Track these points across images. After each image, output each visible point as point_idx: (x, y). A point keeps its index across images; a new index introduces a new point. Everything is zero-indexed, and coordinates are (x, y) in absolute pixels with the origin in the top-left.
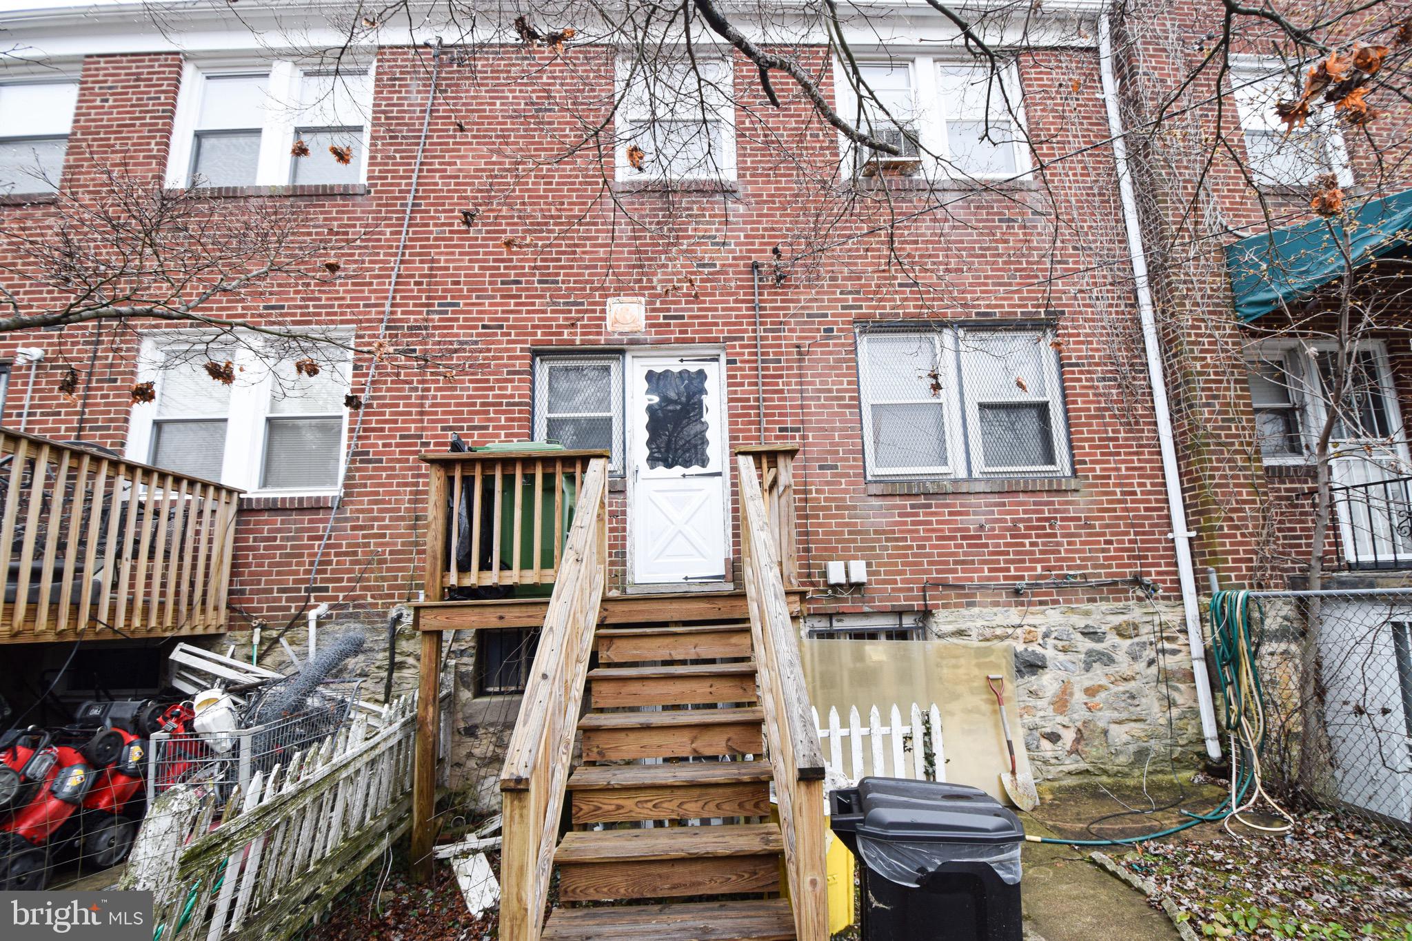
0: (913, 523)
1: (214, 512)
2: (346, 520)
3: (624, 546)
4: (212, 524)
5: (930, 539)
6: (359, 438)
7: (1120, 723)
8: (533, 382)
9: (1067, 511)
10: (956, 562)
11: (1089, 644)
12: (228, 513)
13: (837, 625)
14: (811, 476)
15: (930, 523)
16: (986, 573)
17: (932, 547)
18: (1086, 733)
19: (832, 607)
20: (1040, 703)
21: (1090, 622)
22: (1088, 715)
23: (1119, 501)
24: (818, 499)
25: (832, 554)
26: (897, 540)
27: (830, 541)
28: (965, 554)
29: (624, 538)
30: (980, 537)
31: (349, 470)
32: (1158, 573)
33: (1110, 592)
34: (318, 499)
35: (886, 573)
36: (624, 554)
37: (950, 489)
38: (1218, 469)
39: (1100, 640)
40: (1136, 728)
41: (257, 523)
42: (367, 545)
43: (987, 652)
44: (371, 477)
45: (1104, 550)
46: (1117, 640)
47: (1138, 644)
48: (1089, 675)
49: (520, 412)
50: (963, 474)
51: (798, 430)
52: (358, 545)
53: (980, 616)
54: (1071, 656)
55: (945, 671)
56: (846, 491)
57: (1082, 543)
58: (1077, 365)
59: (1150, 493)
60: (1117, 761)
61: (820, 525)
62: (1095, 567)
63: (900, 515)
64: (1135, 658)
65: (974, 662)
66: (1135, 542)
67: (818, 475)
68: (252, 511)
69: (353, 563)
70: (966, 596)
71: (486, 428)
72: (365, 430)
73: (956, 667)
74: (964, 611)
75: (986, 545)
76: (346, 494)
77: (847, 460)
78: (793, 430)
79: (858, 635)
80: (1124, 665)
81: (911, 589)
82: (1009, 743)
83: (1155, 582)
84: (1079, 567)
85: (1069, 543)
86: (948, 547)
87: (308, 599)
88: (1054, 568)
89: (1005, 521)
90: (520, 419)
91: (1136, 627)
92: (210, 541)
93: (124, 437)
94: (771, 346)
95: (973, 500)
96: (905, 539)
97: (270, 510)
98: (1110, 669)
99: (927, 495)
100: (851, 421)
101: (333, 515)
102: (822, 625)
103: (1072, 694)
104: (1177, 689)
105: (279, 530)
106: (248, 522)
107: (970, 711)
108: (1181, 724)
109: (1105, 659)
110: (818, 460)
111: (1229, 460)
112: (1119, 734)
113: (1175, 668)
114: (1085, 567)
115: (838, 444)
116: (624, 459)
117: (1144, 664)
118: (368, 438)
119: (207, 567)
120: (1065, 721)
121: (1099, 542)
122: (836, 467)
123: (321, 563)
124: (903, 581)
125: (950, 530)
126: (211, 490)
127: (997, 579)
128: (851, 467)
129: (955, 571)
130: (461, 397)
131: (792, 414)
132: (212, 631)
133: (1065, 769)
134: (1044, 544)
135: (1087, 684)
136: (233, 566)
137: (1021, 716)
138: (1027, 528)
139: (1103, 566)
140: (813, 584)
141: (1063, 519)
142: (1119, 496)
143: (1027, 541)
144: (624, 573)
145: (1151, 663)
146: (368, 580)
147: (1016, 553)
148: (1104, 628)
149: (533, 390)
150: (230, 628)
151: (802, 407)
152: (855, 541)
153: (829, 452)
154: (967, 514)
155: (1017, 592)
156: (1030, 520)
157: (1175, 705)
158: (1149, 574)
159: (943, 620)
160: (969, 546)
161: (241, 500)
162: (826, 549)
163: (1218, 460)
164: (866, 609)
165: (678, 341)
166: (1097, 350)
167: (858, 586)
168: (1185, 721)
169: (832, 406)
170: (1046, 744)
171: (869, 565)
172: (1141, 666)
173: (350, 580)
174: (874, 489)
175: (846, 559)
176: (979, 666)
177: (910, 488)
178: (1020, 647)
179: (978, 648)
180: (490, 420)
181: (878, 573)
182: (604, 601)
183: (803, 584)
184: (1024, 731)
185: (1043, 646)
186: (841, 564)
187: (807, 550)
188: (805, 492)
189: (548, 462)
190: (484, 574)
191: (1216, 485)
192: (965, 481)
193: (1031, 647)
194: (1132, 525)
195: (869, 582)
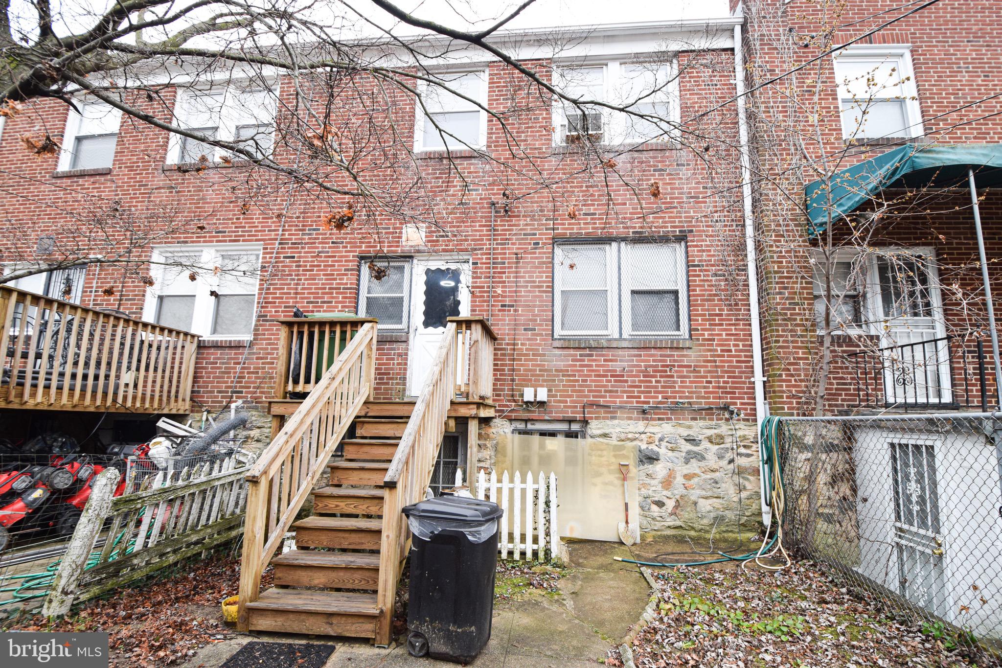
0: (581, 366)
1: (183, 347)
2: (254, 354)
3: (405, 374)
4: (182, 354)
5: (590, 376)
6: (262, 307)
7: (706, 498)
8: (359, 276)
9: (683, 361)
10: (606, 391)
11: (689, 447)
12: (191, 348)
13: (530, 426)
14: (519, 335)
15: (591, 366)
16: (625, 399)
17: (591, 381)
18: (682, 503)
19: (526, 415)
20: (653, 482)
21: (691, 433)
22: (684, 492)
23: (719, 356)
24: (522, 349)
25: (527, 383)
26: (569, 376)
27: (527, 375)
28: (612, 386)
29: (405, 369)
30: (623, 376)
31: (256, 325)
32: (742, 404)
33: (707, 414)
34: (239, 341)
35: (561, 396)
36: (405, 379)
37: (605, 345)
38: (782, 336)
39: (697, 445)
40: (716, 502)
41: (208, 354)
42: (264, 368)
43: (622, 448)
44: (268, 330)
45: (705, 387)
46: (709, 445)
47: (722, 449)
48: (687, 466)
49: (350, 293)
50: (617, 336)
51: (513, 306)
52: (259, 368)
53: (618, 425)
54: (676, 454)
55: (594, 458)
56: (539, 345)
57: (691, 382)
58: (698, 266)
59: (741, 351)
60: (702, 522)
61: (522, 365)
62: (698, 398)
63: (572, 360)
64: (721, 457)
65: (612, 453)
66: (727, 382)
67: (523, 335)
68: (205, 347)
69: (257, 378)
70: (611, 412)
71: (331, 302)
72: (266, 303)
73: (600, 456)
74: (608, 422)
75: (626, 381)
76: (254, 339)
77: (541, 325)
78: (509, 306)
79: (543, 434)
80: (712, 461)
81: (576, 407)
82: (626, 505)
83: (739, 409)
84: (687, 397)
85: (682, 382)
86: (602, 381)
87: (232, 397)
88: (670, 397)
89: (641, 366)
90: (350, 298)
91: (722, 438)
92: (181, 363)
93: (142, 305)
94: (500, 254)
95: (620, 352)
96: (575, 376)
97: (214, 347)
98: (702, 464)
99: (590, 348)
100: (546, 301)
101: (246, 351)
102: (521, 426)
103: (675, 478)
104: (748, 479)
105: (219, 358)
106: (203, 354)
107: (606, 484)
108: (748, 502)
109: (699, 457)
110: (523, 325)
111: (791, 331)
112: (705, 506)
113: (748, 465)
114: (692, 398)
115: (537, 315)
116: (409, 322)
117: (727, 462)
118: (267, 307)
119: (179, 377)
120: (669, 494)
121: (702, 382)
122: (534, 330)
123: (239, 377)
124: (571, 402)
125: (604, 371)
126: (182, 335)
127: (632, 402)
128: (544, 330)
129: (605, 397)
130: (318, 284)
131: (509, 296)
132: (181, 412)
133: (667, 524)
134: (665, 382)
135: (686, 472)
136: (195, 377)
137: (639, 489)
138: (654, 371)
139: (704, 398)
140: (515, 401)
141: (679, 366)
142: (719, 353)
143: (654, 380)
144: (404, 390)
145: (731, 461)
146: (263, 388)
147: (646, 387)
148: (700, 437)
149: (359, 280)
150: (192, 411)
151: (516, 292)
152: (543, 376)
153: (531, 320)
154: (616, 361)
155: (644, 412)
156: (657, 366)
157: (745, 488)
158: (735, 404)
159: (595, 427)
160: (616, 381)
161: (199, 341)
162: (524, 380)
163: (783, 331)
164: (547, 418)
165: (444, 251)
166: (713, 256)
167: (542, 404)
168: (752, 500)
169: (534, 292)
170: (654, 508)
171: (549, 391)
172: (724, 463)
173: (254, 388)
174: (557, 344)
175: (535, 387)
176: (615, 456)
177: (579, 343)
178: (644, 446)
179: (616, 446)
180: (333, 298)
181: (556, 396)
182: (365, 403)
183: (509, 401)
184: (641, 499)
185: (659, 446)
186: (532, 389)
187: (513, 380)
188: (514, 344)
189: (343, 324)
190: (307, 386)
191: (780, 347)
192: (615, 340)
193: (651, 447)
194: (727, 372)
195: (549, 401)
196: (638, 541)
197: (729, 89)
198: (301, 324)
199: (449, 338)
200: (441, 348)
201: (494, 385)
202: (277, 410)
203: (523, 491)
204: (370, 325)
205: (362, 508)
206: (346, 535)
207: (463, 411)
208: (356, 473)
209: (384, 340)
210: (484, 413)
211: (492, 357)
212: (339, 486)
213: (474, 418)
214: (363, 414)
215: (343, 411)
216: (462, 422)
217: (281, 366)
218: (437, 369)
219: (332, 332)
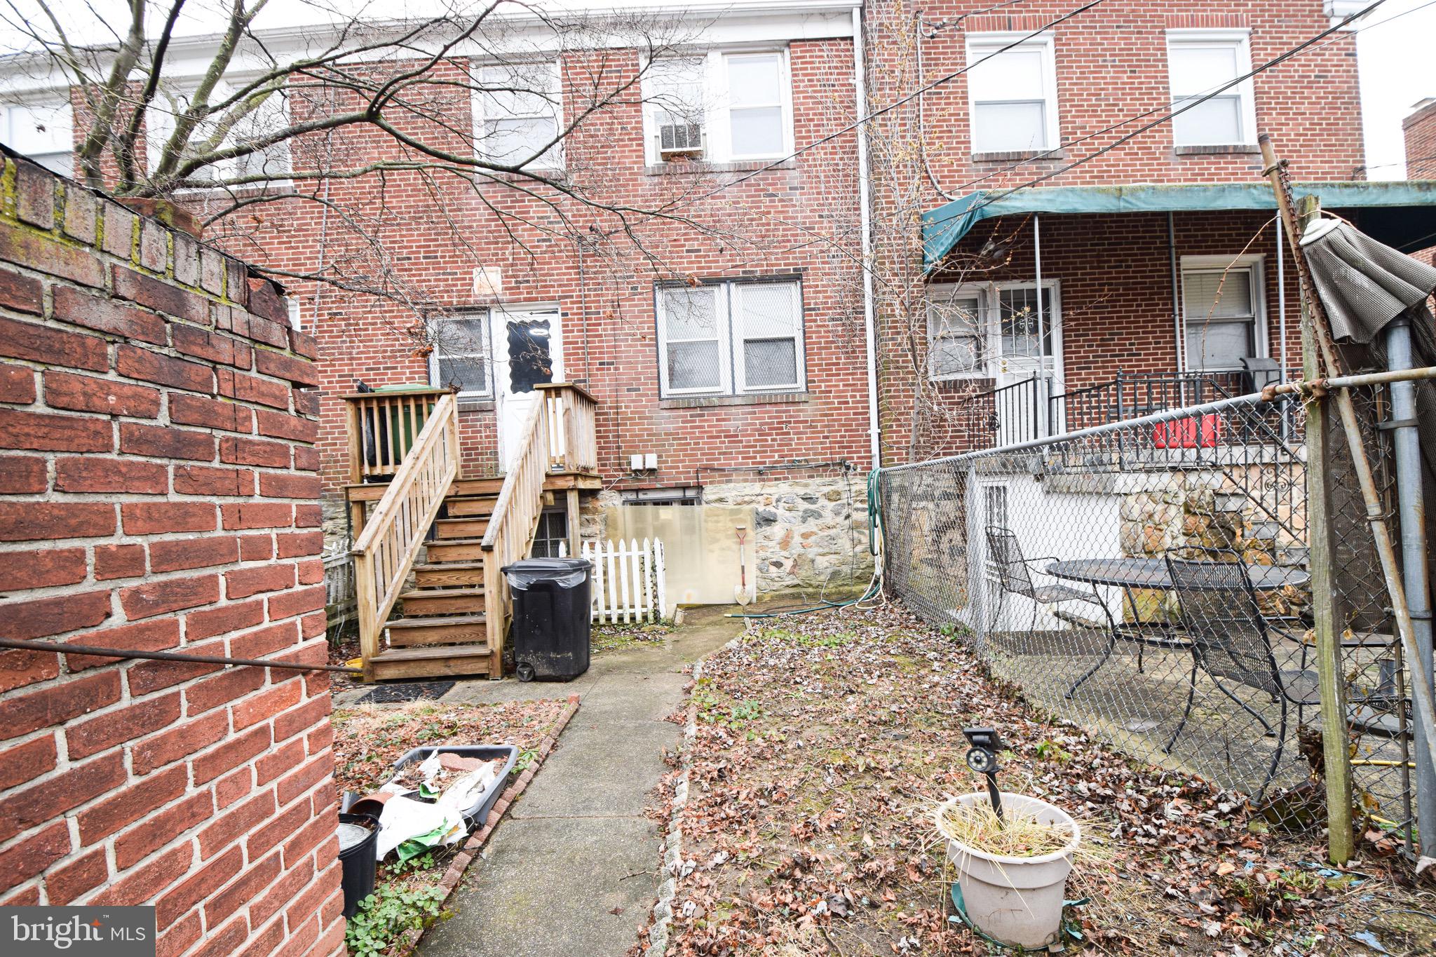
0: (692, 427)
3: (496, 448)
5: (702, 438)
7: (824, 555)
9: (799, 416)
10: (720, 453)
11: (806, 505)
13: (641, 496)
14: (622, 396)
15: (703, 427)
16: (740, 460)
17: (704, 443)
18: (799, 562)
19: (636, 485)
20: (771, 544)
21: (808, 491)
22: (802, 551)
23: (836, 409)
24: (626, 412)
25: (634, 449)
26: (680, 439)
27: (634, 441)
28: (726, 447)
29: (496, 442)
30: (737, 436)
32: (859, 458)
33: (824, 471)
35: (672, 462)
36: (496, 453)
37: (717, 402)
38: (893, 385)
39: (814, 503)
40: (833, 558)
42: (325, 451)
43: (739, 511)
45: (822, 443)
46: (826, 502)
47: (839, 505)
48: (805, 525)
50: (729, 392)
51: (612, 363)
53: (734, 489)
54: (793, 513)
55: (710, 524)
56: (646, 407)
57: (807, 438)
58: (814, 309)
59: (858, 402)
60: (819, 579)
61: (628, 430)
62: (815, 454)
63: (683, 422)
64: (837, 514)
65: (729, 518)
66: (844, 436)
67: (626, 396)
70: (726, 476)
71: (396, 368)
73: (717, 522)
74: (724, 486)
75: (741, 441)
77: (646, 384)
78: (608, 364)
79: (657, 503)
80: (829, 518)
81: (689, 472)
82: (743, 567)
83: (856, 464)
84: (804, 455)
85: (798, 439)
86: (715, 443)
88: (787, 456)
89: (755, 424)
91: (839, 493)
94: (593, 302)
95: (733, 410)
96: (686, 439)
98: (820, 521)
99: (701, 407)
100: (650, 356)
102: (632, 496)
103: (792, 538)
104: (863, 533)
107: (724, 549)
108: (862, 555)
109: (816, 515)
110: (626, 384)
111: (903, 379)
112: (822, 562)
114: (808, 454)
115: (640, 373)
116: (493, 387)
117: (843, 518)
120: (786, 554)
121: (819, 438)
122: (639, 389)
124: (684, 467)
125: (717, 431)
127: (747, 464)
128: (649, 389)
129: (719, 459)
130: (376, 346)
131: (608, 352)
133: (785, 584)
134: (781, 440)
135: (803, 531)
137: (756, 552)
138: (770, 429)
139: (821, 454)
140: (622, 470)
141: (796, 422)
142: (836, 405)
143: (769, 438)
144: (497, 466)
145: (848, 517)
147: (762, 446)
148: (818, 495)
151: (615, 347)
152: (651, 441)
153: (634, 379)
154: (729, 420)
155: (760, 473)
156: (772, 423)
157: (860, 542)
158: (852, 458)
159: (710, 493)
160: (730, 442)
162: (631, 447)
163: (895, 379)
164: (658, 486)
165: (526, 300)
166: (830, 297)
167: (652, 471)
169: (636, 346)
170: (773, 569)
171: (659, 457)
172: (840, 519)
174: (665, 404)
175: (643, 453)
176: (732, 520)
177: (689, 402)
178: (761, 509)
179: (732, 510)
181: (667, 462)
182: (455, 481)
183: (616, 470)
184: (759, 561)
185: (776, 507)
186: (640, 456)
187: (619, 447)
188: (617, 408)
189: (417, 397)
190: (386, 467)
191: (891, 397)
192: (728, 397)
193: (768, 508)
194: (844, 425)
195: (660, 468)
196: (754, 600)
197: (847, 91)
198: (368, 400)
199: (537, 408)
200: (528, 419)
201: (599, 454)
202: (355, 495)
203: (629, 559)
204: (448, 397)
205: (465, 579)
206: (453, 602)
207: (561, 484)
208: (453, 549)
209: (465, 411)
210: (583, 484)
211: (593, 423)
212: (439, 563)
213: (572, 490)
214: (453, 493)
215: (432, 491)
216: (561, 494)
217: (352, 449)
218: (525, 443)
219: (407, 407)
